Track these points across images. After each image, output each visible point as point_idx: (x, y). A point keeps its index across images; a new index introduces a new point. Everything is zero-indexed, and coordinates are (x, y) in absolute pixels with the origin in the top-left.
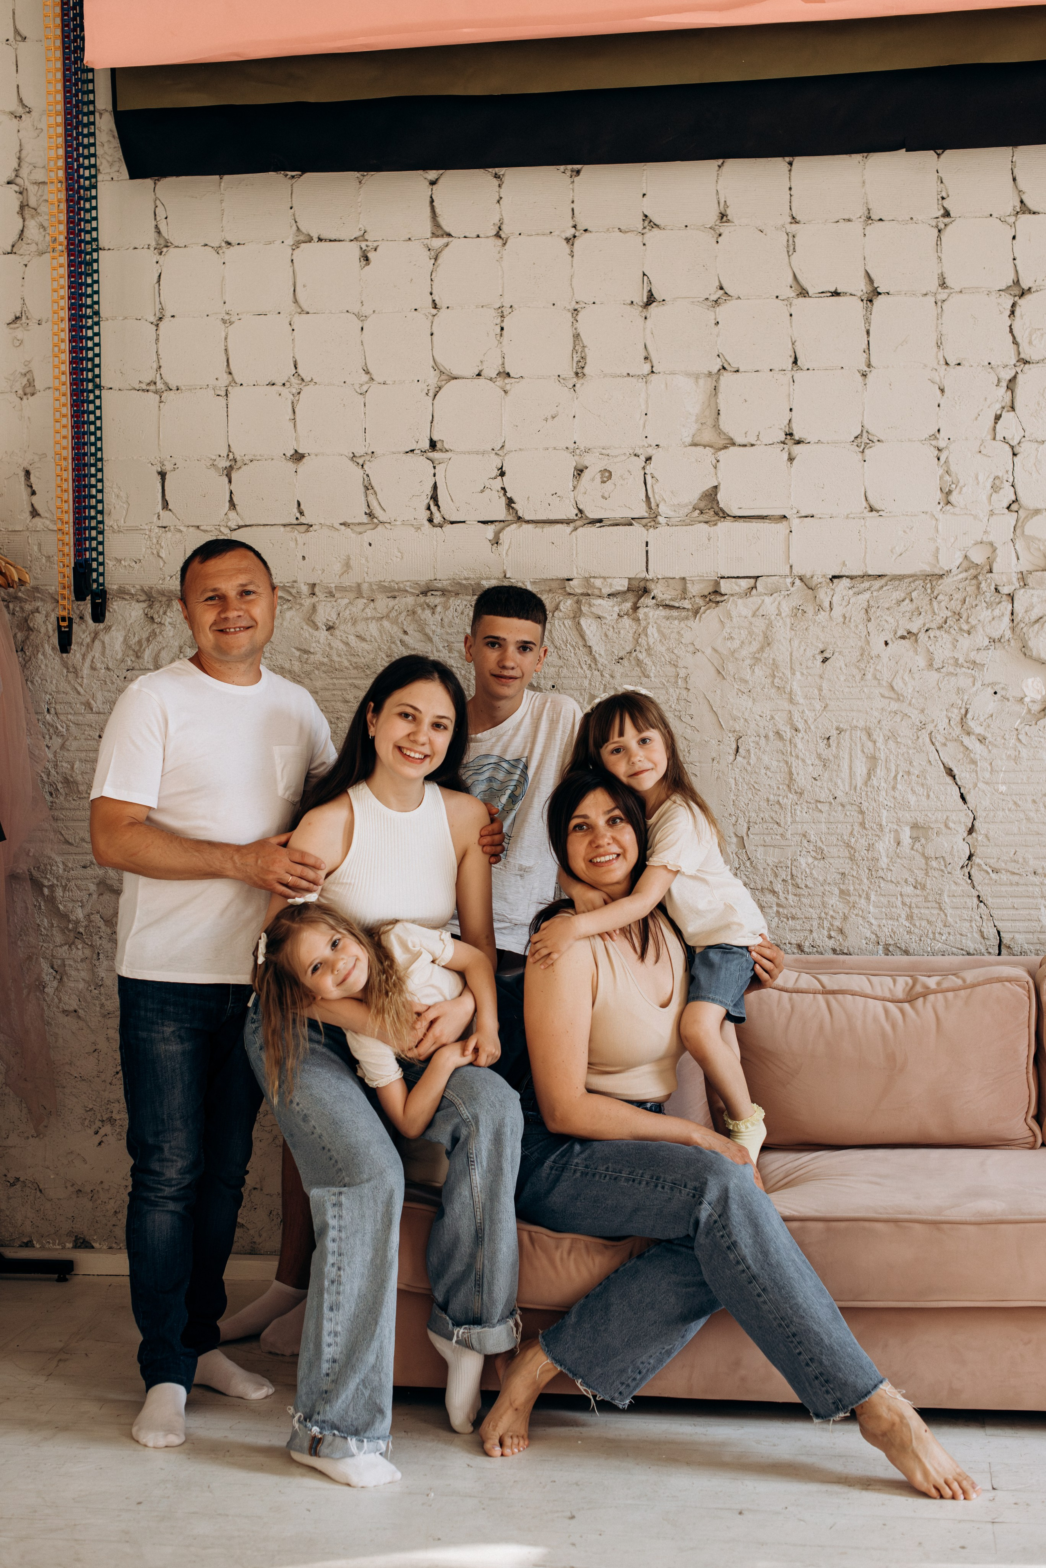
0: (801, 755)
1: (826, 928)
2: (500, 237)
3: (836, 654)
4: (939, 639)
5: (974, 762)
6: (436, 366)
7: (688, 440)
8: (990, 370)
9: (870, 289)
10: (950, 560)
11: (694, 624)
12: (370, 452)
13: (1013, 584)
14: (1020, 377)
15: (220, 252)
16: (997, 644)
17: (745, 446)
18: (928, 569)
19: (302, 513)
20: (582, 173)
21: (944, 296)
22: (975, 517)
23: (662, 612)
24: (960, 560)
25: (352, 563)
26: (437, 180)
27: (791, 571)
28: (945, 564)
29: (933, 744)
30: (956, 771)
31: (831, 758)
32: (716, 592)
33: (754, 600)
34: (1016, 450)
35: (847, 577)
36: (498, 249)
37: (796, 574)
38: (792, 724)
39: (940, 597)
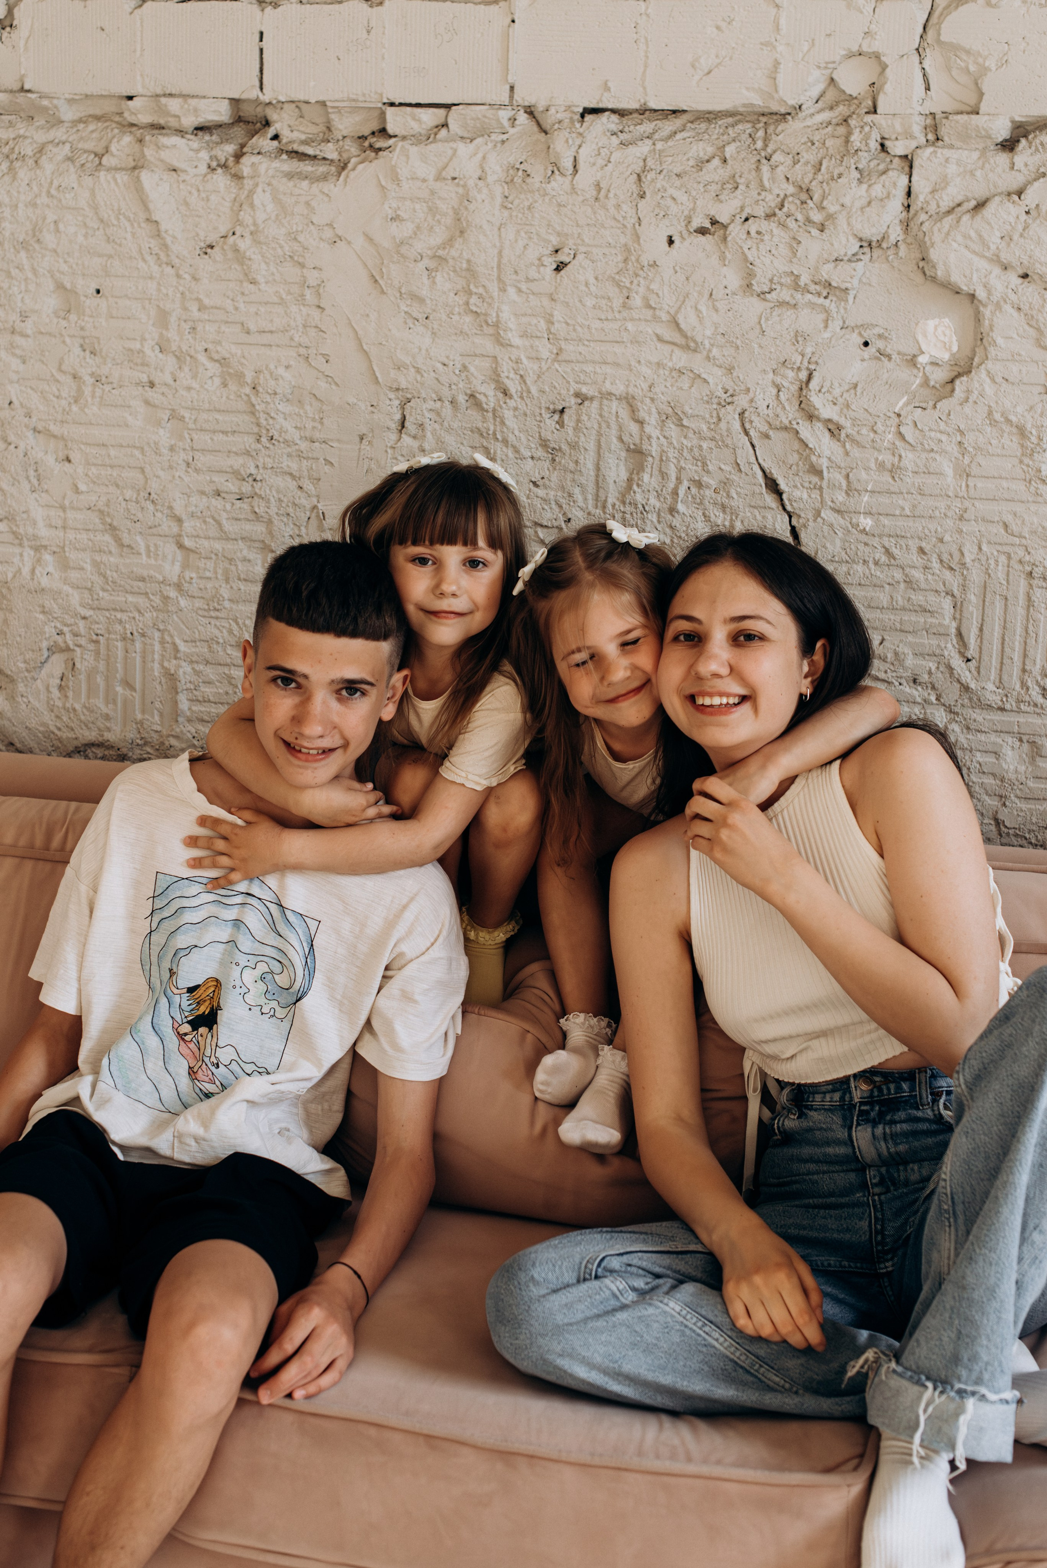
0: (511, 438)
3: (580, 257)
4: (766, 238)
5: (818, 472)
10: (801, 86)
11: (333, 188)
13: (912, 137)
16: (877, 253)
18: (757, 101)
23: (287, 165)
24: (821, 87)
27: (511, 97)
28: (789, 93)
29: (747, 433)
30: (783, 486)
31: (565, 447)
32: (383, 132)
33: (438, 149)
35: (613, 111)
37: (521, 102)
38: (497, 382)
39: (777, 157)
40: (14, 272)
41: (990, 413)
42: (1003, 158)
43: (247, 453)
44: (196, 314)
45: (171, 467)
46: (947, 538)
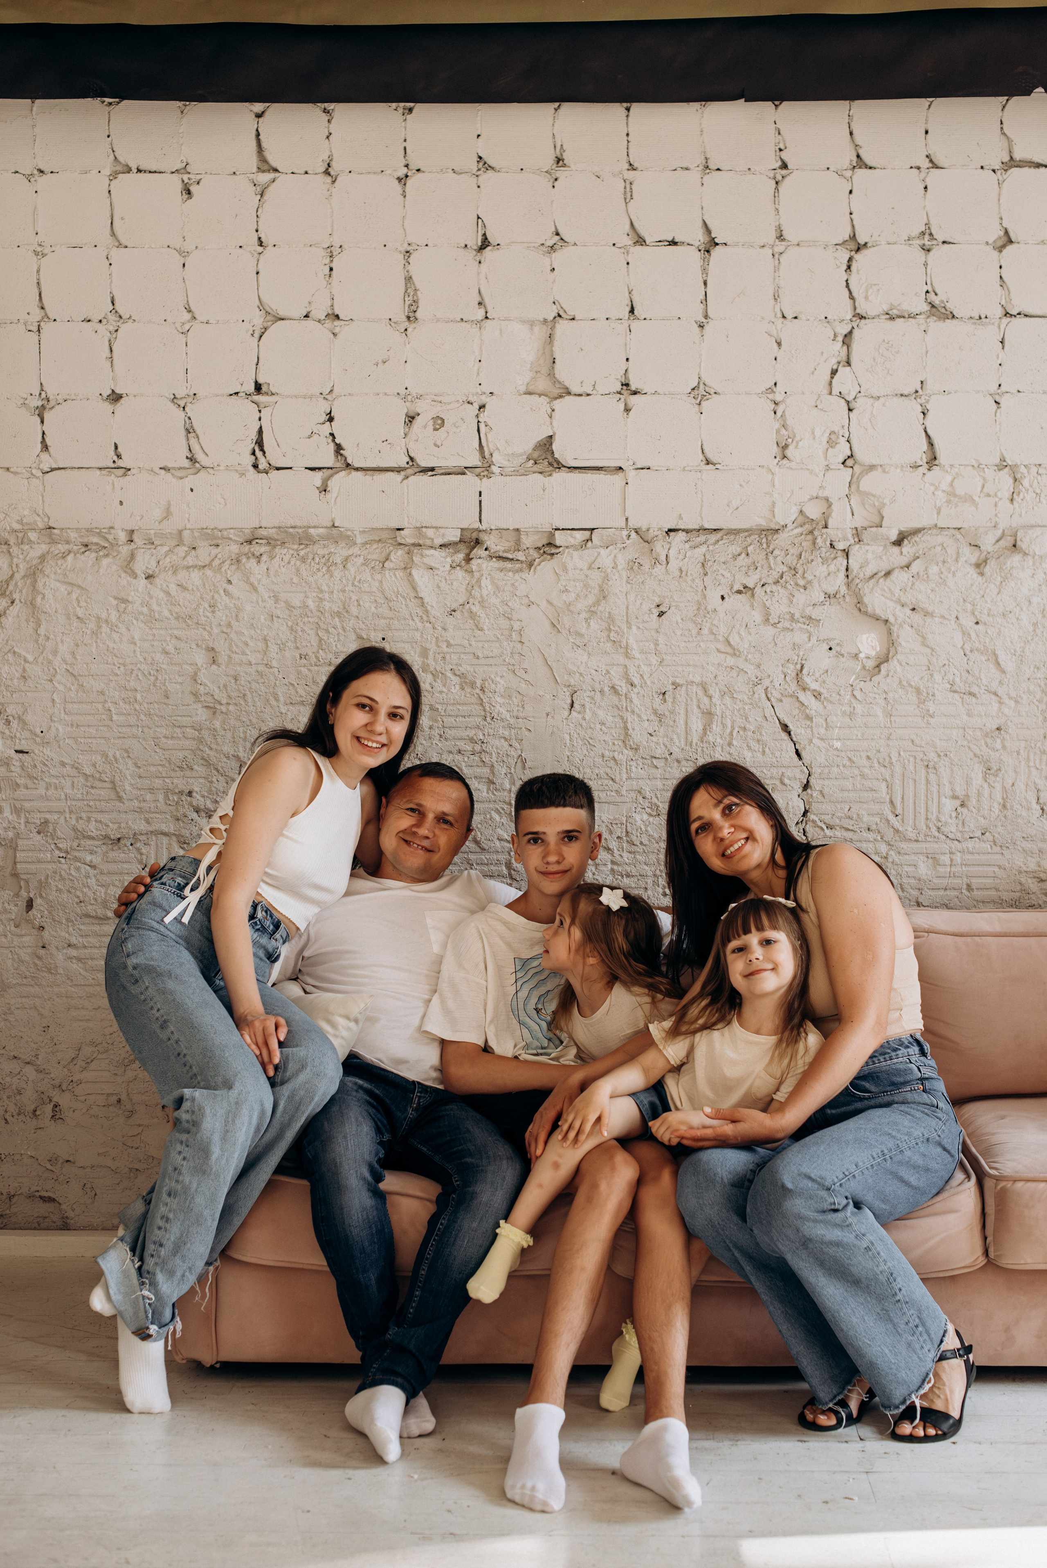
0: (636, 710)
1: (661, 886)
2: (329, 174)
3: (673, 608)
4: (776, 594)
5: (809, 718)
6: (261, 306)
7: (523, 389)
8: (826, 324)
9: (707, 239)
10: (786, 515)
11: (528, 576)
12: (192, 394)
13: (848, 540)
14: (856, 333)
15: (32, 180)
16: (833, 600)
17: (580, 395)
18: (764, 523)
19: (119, 456)
20: (414, 111)
21: (781, 249)
22: (811, 472)
23: (495, 564)
24: (796, 515)
25: (172, 509)
26: (263, 112)
27: (627, 524)
28: (781, 520)
29: (769, 700)
30: (791, 727)
31: (667, 713)
32: (551, 544)
33: (589, 553)
34: (852, 406)
35: (683, 530)
36: (328, 186)
37: (632, 526)
38: (627, 679)
39: (776, 552)
40: (331, 630)
41: (900, 682)
42: (896, 549)
43: (478, 727)
44: (445, 649)
45: (430, 738)
46: (882, 750)
